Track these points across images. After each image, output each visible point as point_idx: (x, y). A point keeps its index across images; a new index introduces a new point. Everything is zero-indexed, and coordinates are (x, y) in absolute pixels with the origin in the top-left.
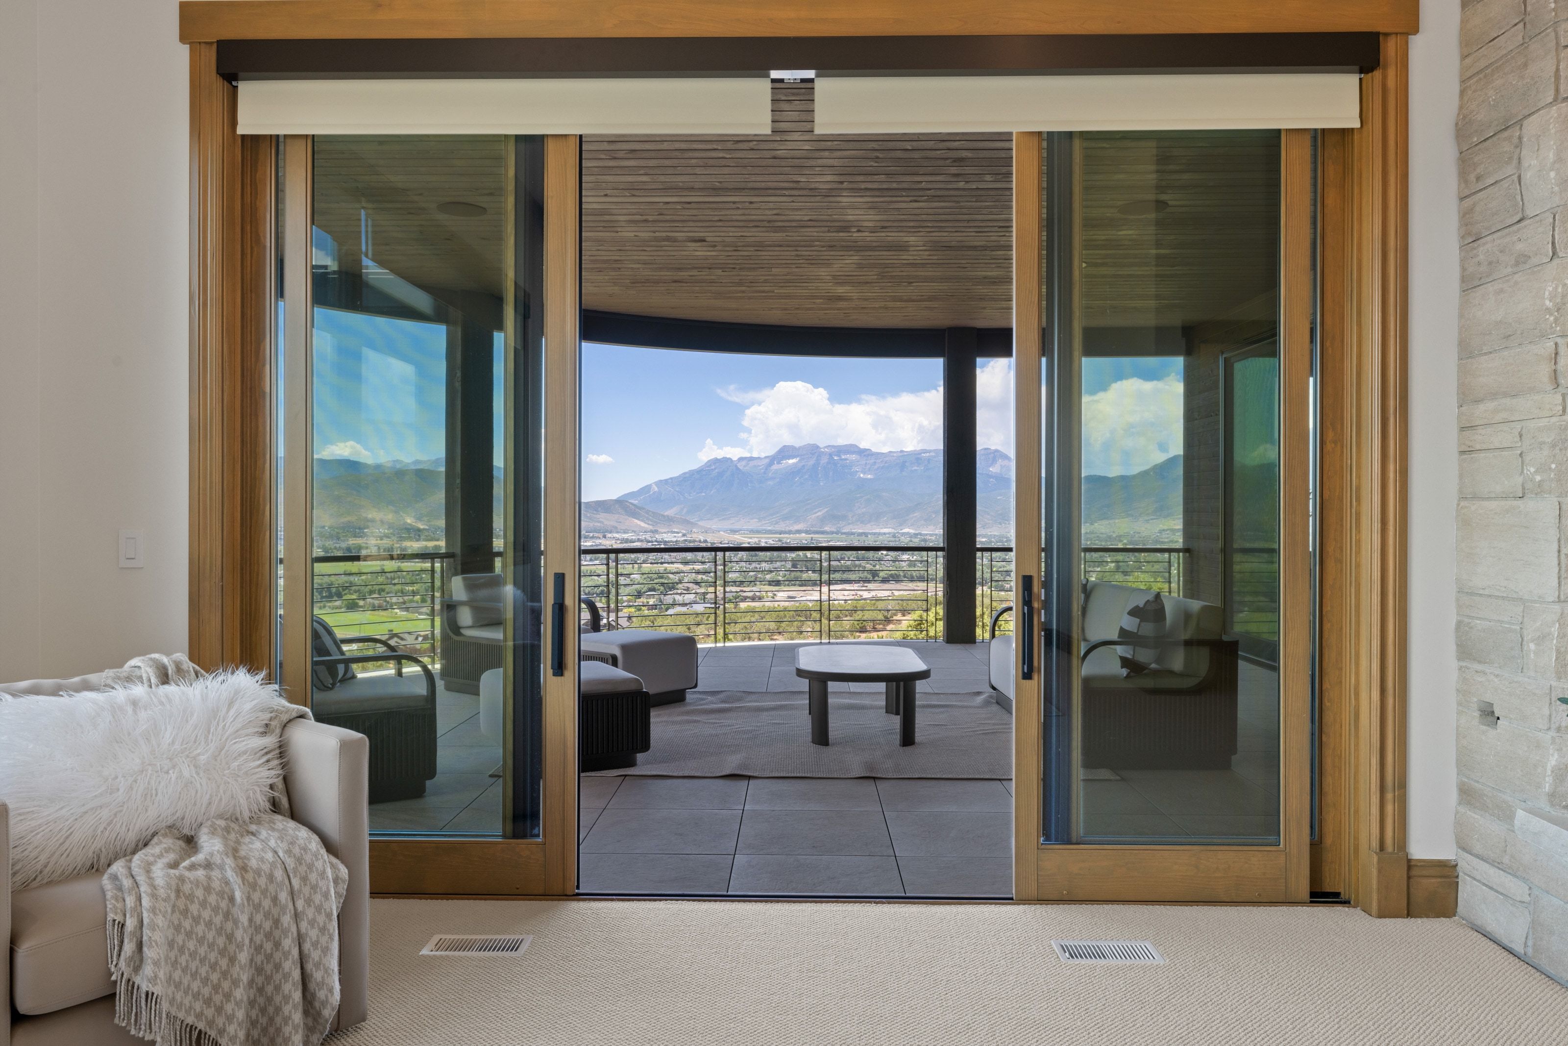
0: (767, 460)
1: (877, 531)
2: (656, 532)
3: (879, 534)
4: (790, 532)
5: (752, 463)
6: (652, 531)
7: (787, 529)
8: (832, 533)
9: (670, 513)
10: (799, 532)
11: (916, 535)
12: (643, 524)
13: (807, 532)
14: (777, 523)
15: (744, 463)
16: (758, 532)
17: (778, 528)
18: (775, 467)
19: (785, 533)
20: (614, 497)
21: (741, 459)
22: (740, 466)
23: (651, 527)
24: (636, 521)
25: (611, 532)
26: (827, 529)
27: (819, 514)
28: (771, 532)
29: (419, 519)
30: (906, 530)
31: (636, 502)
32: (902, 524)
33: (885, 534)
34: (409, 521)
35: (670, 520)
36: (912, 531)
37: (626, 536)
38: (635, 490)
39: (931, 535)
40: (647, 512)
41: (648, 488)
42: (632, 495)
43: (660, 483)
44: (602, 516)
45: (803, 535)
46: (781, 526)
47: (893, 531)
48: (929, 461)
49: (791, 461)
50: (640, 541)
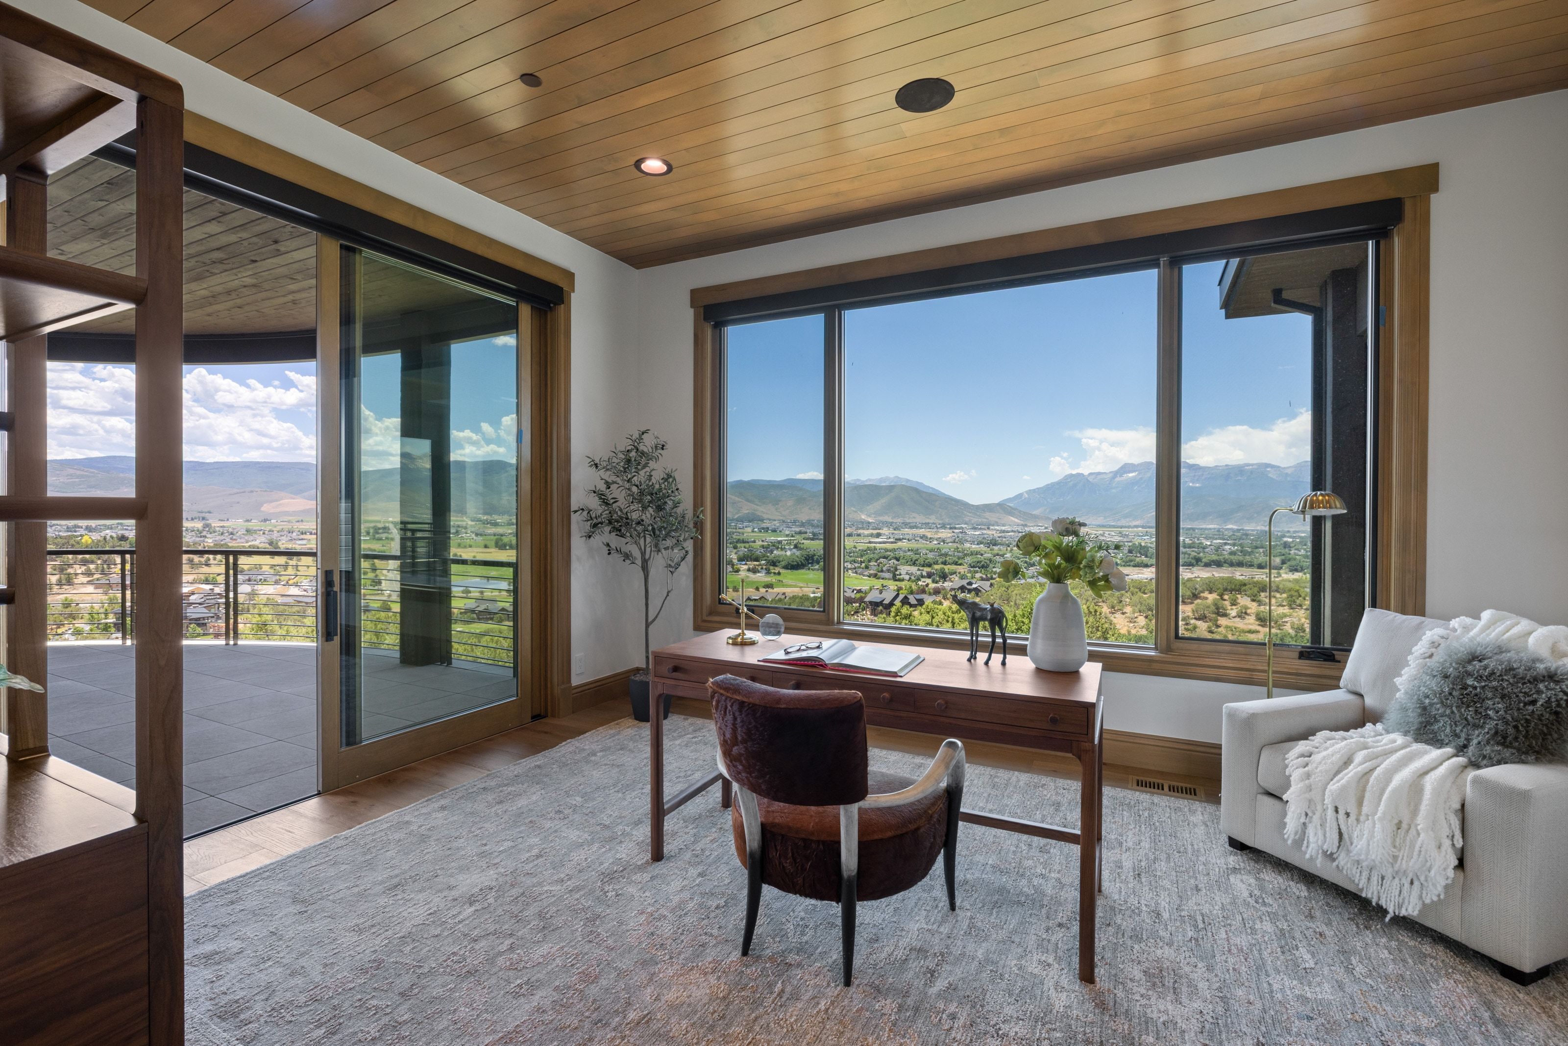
0: (1111, 475)
1: (1204, 526)
2: (1026, 525)
3: (1206, 529)
4: (1129, 527)
5: (1099, 477)
6: (1022, 525)
7: (1127, 524)
9: (1036, 512)
10: (1136, 527)
11: (1238, 530)
12: (1016, 520)
13: (1143, 527)
14: (1119, 520)
15: (1093, 476)
16: (1103, 526)
17: (1119, 524)
18: (1118, 479)
19: (1125, 527)
20: (997, 502)
21: (1091, 474)
22: (1090, 479)
24: (1011, 518)
28: (1114, 527)
29: (869, 516)
30: (1230, 526)
31: (1011, 505)
32: (1225, 522)
34: (863, 517)
35: (1036, 517)
36: (1235, 527)
37: (1003, 528)
38: (1011, 496)
39: (1253, 530)
40: (1020, 512)
41: (1021, 495)
42: (1010, 500)
43: (1029, 492)
44: (987, 514)
45: (1140, 529)
46: (1123, 522)
48: (1252, 472)
49: (1131, 475)
50: (1013, 531)
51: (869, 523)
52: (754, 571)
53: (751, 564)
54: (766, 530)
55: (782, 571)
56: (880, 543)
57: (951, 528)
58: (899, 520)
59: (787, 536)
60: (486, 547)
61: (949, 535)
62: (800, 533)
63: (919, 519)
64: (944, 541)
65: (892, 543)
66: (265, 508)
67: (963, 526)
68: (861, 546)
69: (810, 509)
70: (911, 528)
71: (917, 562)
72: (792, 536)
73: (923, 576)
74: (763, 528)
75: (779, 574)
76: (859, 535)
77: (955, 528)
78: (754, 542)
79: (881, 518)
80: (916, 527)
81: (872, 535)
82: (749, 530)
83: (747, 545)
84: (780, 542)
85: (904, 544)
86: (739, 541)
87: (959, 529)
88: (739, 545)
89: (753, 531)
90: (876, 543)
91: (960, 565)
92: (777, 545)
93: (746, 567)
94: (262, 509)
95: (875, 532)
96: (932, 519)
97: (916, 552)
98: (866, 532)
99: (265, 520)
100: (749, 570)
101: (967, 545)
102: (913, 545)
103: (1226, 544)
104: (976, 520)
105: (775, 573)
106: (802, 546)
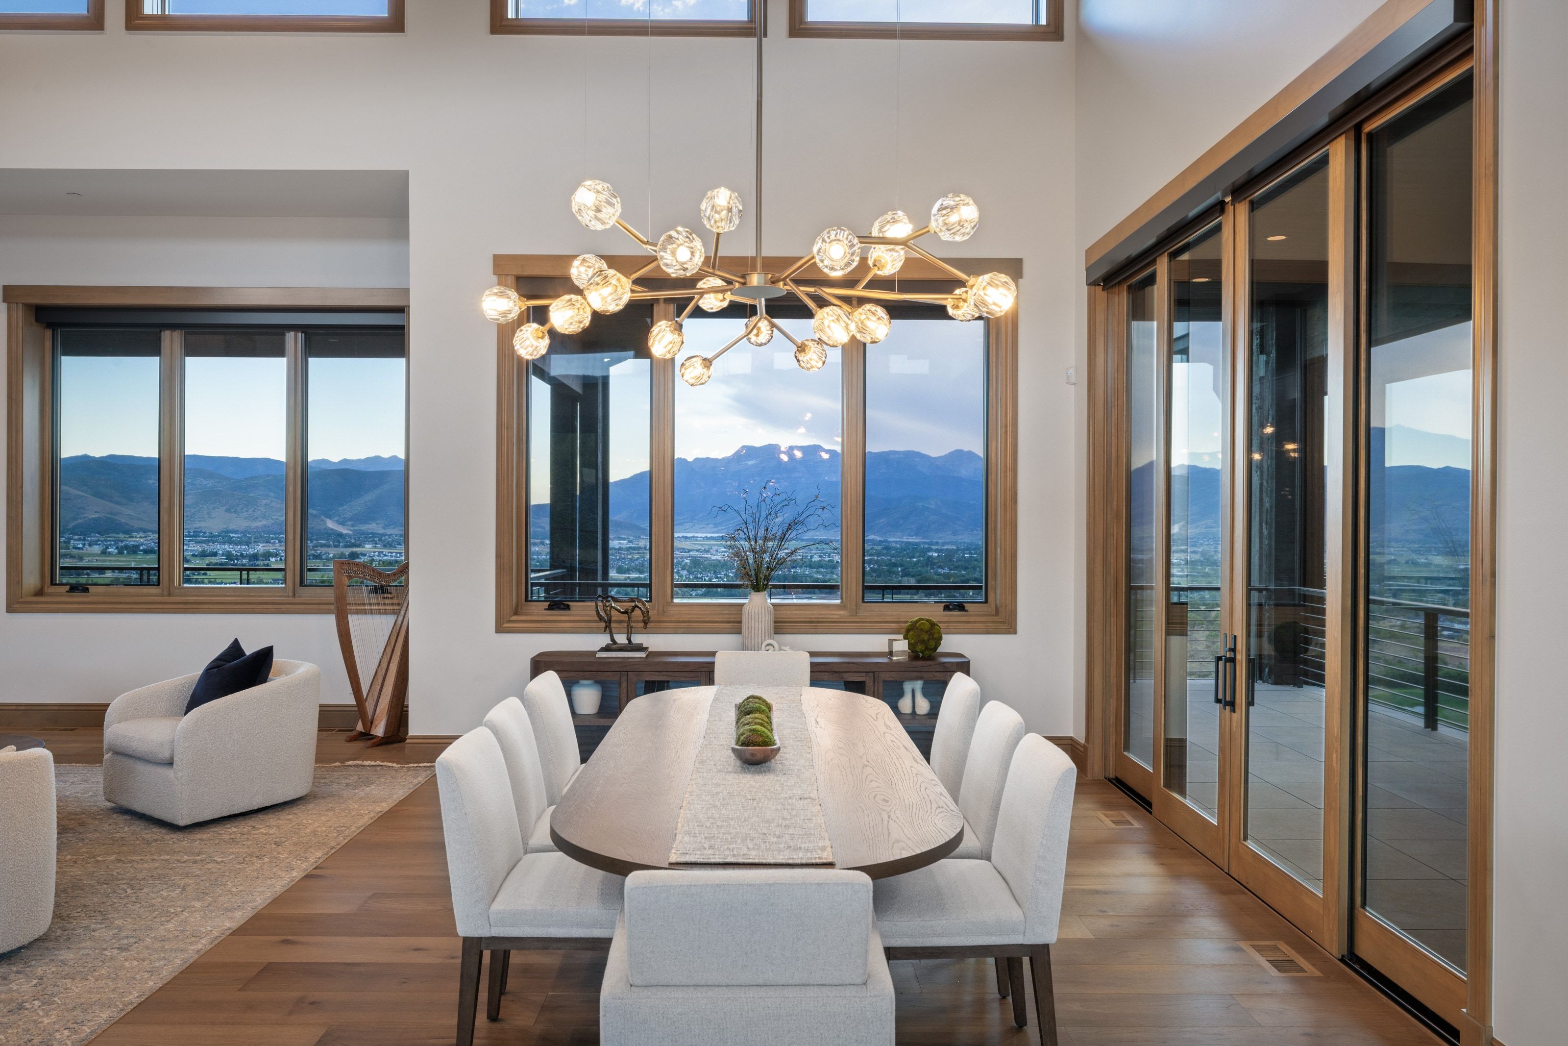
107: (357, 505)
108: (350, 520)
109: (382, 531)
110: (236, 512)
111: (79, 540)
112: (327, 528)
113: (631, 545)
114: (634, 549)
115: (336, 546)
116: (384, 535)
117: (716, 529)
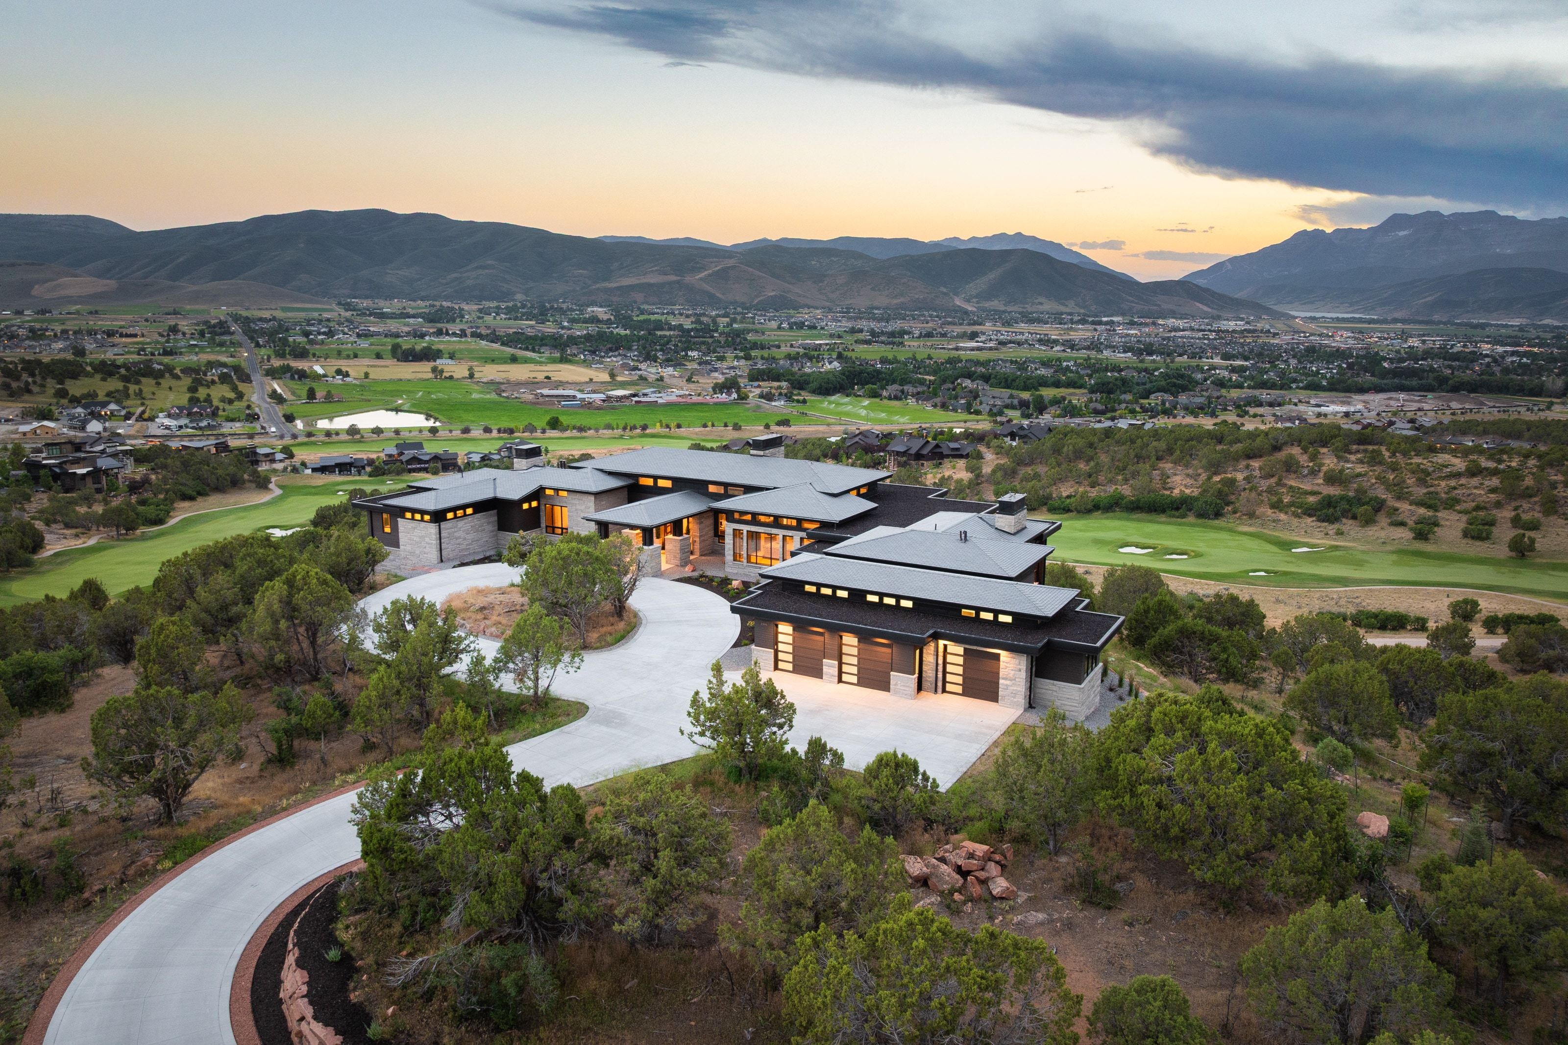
2: (1219, 318)
3: (1506, 326)
6: (1213, 317)
8: (1440, 323)
10: (1395, 321)
12: (1206, 309)
13: (1403, 321)
15: (1340, 236)
20: (1177, 278)
21: (1337, 231)
22: (1334, 239)
23: (1215, 312)
24: (1198, 304)
25: (1164, 318)
26: (1436, 317)
27: (1429, 299)
29: (968, 301)
31: (1200, 283)
32: (1541, 314)
33: (1512, 326)
34: (958, 303)
35: (1239, 304)
38: (1204, 269)
40: (1214, 294)
41: (1220, 265)
42: (1197, 275)
44: (1160, 299)
47: (1524, 321)
50: (1192, 329)
51: (966, 312)
52: (769, 397)
53: (767, 386)
54: (800, 325)
55: (809, 397)
56: (972, 349)
57: (1093, 323)
58: (1016, 308)
59: (832, 336)
60: (379, 356)
61: (1089, 334)
62: (853, 331)
63: (1048, 306)
64: (1072, 347)
65: (991, 349)
66: (37, 290)
67: (1115, 319)
68: (941, 355)
69: (873, 289)
70: (1032, 321)
71: (1015, 384)
72: (839, 337)
73: (1012, 407)
74: (795, 323)
75: (804, 402)
76: (944, 335)
77: (1100, 323)
78: (779, 347)
79: (987, 305)
80: (1039, 321)
81: (963, 336)
82: (774, 324)
83: (765, 353)
84: (818, 348)
85: (1010, 352)
86: (755, 346)
87: (1106, 323)
88: (753, 353)
89: (779, 328)
90: (965, 349)
91: (1080, 387)
92: (812, 354)
93: (758, 391)
94: (34, 292)
95: (970, 329)
96: (1071, 306)
97: (1022, 366)
98: (958, 330)
99: (43, 312)
100: (761, 396)
101: (1107, 353)
102: (1023, 353)
103: (1513, 353)
104: (1139, 307)
105: (798, 401)
106: (849, 354)
107: (981, 284)
108: (976, 297)
109: (1003, 308)
110: (879, 290)
111: (761, 315)
112: (955, 305)
113: (1248, 327)
114: (1249, 331)
115: (961, 324)
116: (1004, 312)
117: (1350, 309)
